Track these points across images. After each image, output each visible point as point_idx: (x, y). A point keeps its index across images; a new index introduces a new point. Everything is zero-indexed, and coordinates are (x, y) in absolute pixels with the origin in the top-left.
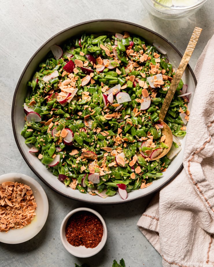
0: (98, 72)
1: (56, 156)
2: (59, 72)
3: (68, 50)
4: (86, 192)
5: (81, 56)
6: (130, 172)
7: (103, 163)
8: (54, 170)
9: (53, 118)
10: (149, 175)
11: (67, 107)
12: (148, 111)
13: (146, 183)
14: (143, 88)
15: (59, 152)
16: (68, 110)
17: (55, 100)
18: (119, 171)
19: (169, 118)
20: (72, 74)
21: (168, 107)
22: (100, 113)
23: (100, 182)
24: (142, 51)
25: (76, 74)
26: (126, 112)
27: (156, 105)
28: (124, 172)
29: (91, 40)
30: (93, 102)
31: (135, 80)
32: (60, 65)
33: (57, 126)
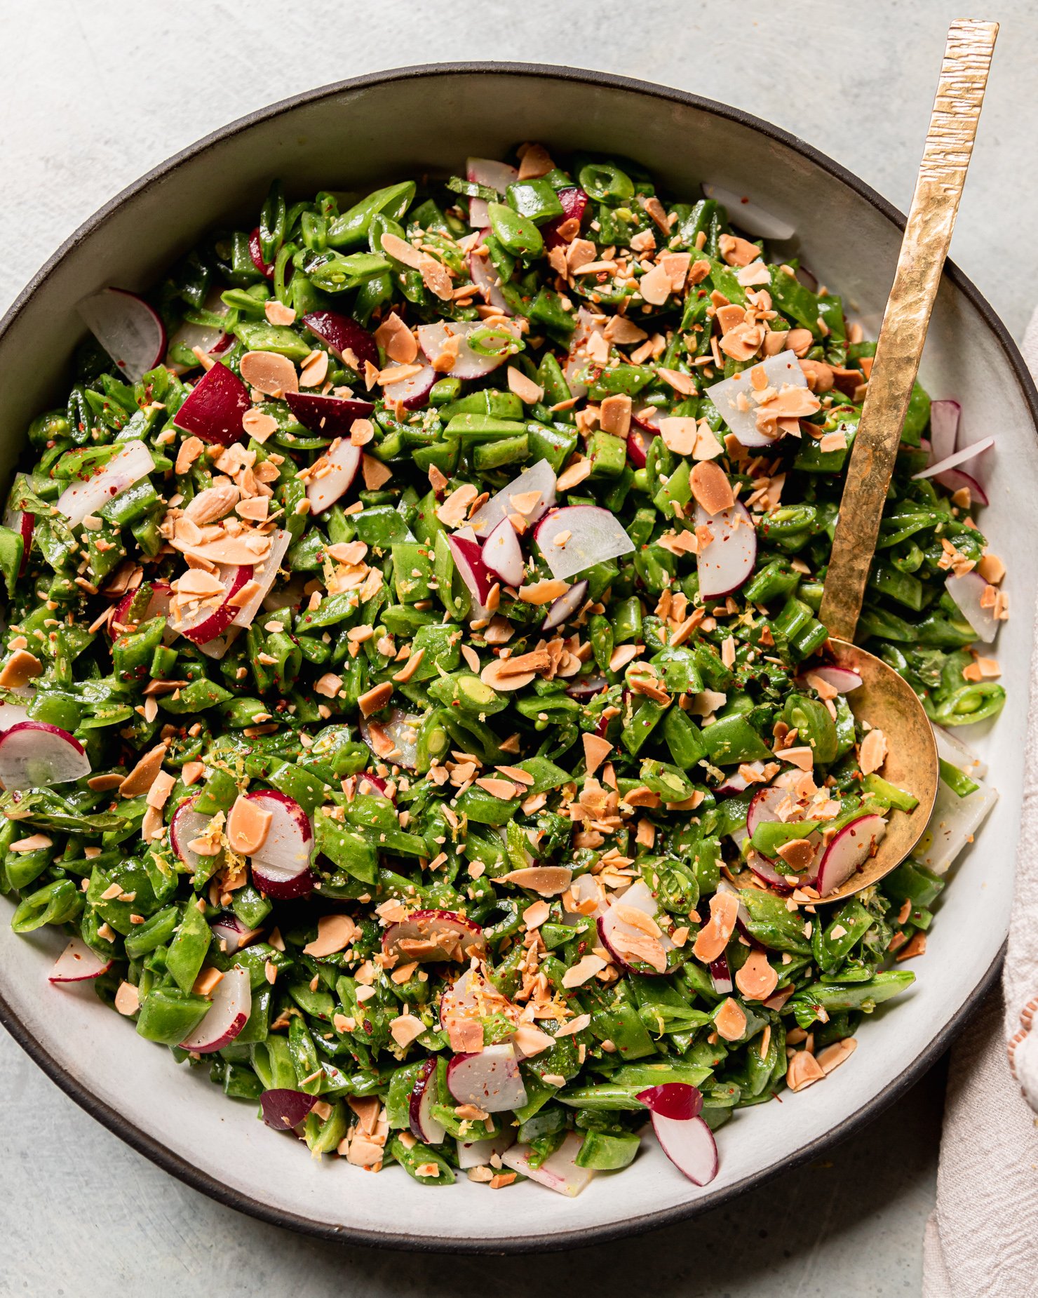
0: (395, 408)
1: (221, 979)
2: (152, 448)
3: (196, 312)
4: (451, 1172)
5: (279, 328)
6: (705, 1002)
7: (527, 970)
8: (229, 1069)
9: (167, 740)
10: (825, 994)
11: (241, 656)
12: (750, 594)
13: (815, 1052)
14: (697, 462)
15: (239, 949)
16: (250, 677)
17: (156, 626)
18: (636, 1007)
19: (883, 620)
20: (237, 447)
21: (867, 549)
22: (456, 661)
23: (531, 1096)
24: (644, 238)
25: (263, 446)
26: (615, 630)
27: (792, 556)
28: (668, 1004)
29: (322, 225)
30: (397, 602)
31: (635, 423)
32: (156, 405)
33: (197, 787)
